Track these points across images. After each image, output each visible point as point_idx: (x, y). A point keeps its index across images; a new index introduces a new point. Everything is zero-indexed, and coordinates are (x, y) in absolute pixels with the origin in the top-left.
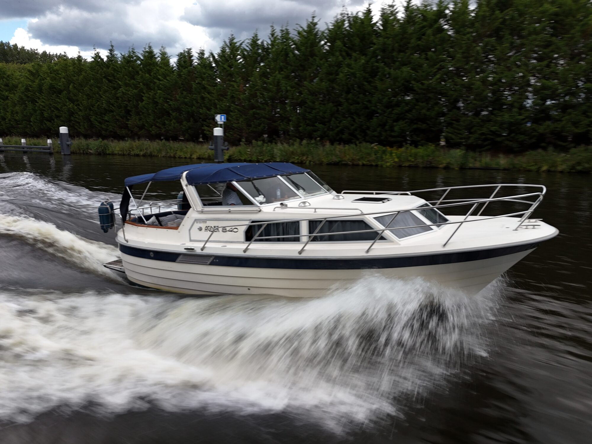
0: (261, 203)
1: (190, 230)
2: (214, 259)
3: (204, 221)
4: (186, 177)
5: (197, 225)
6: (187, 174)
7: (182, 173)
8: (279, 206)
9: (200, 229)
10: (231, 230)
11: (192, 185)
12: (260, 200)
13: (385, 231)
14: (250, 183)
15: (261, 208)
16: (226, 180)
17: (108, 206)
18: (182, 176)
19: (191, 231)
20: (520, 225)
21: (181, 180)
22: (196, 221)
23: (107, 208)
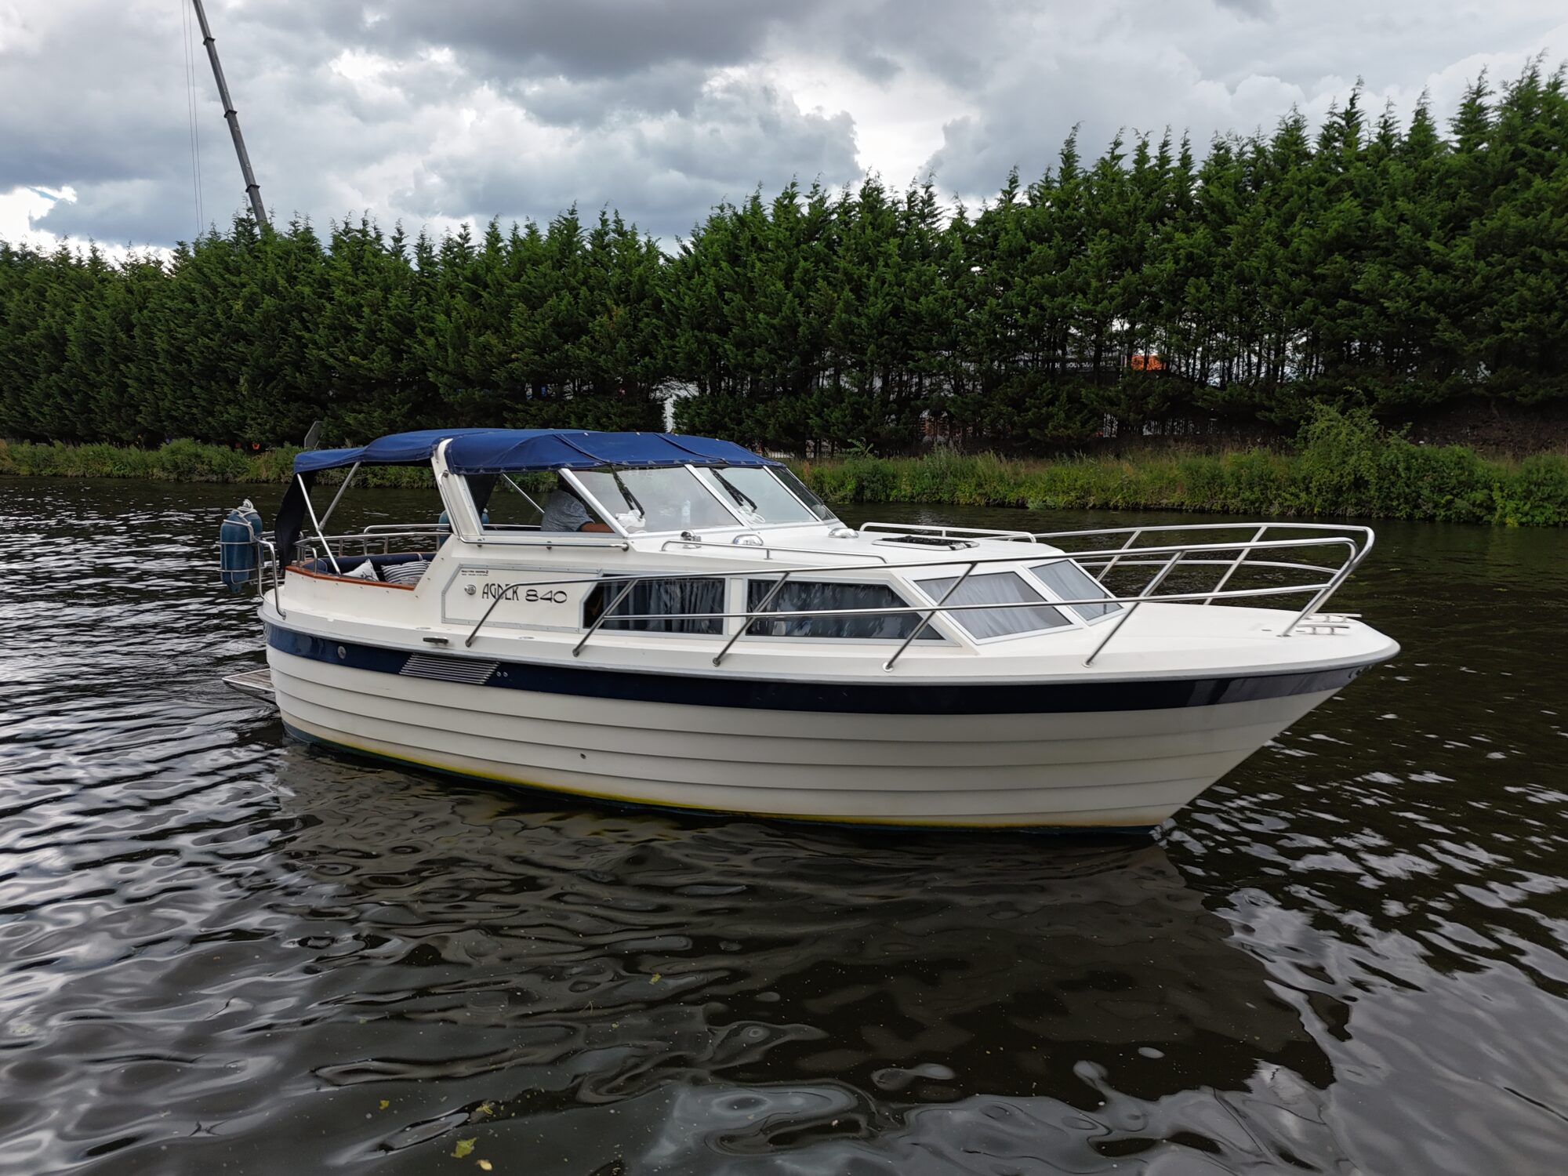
0: (631, 530)
1: (444, 593)
2: (496, 670)
3: (483, 570)
4: (446, 453)
5: (465, 581)
6: (448, 444)
7: (438, 442)
8: (679, 538)
9: (471, 592)
10: (549, 596)
11: (459, 475)
12: (629, 522)
13: (938, 613)
14: (610, 476)
15: (629, 542)
16: (545, 464)
17: (249, 524)
18: (436, 449)
19: (448, 595)
20: (1295, 626)
21: (433, 460)
22: (462, 568)
23: (246, 528)
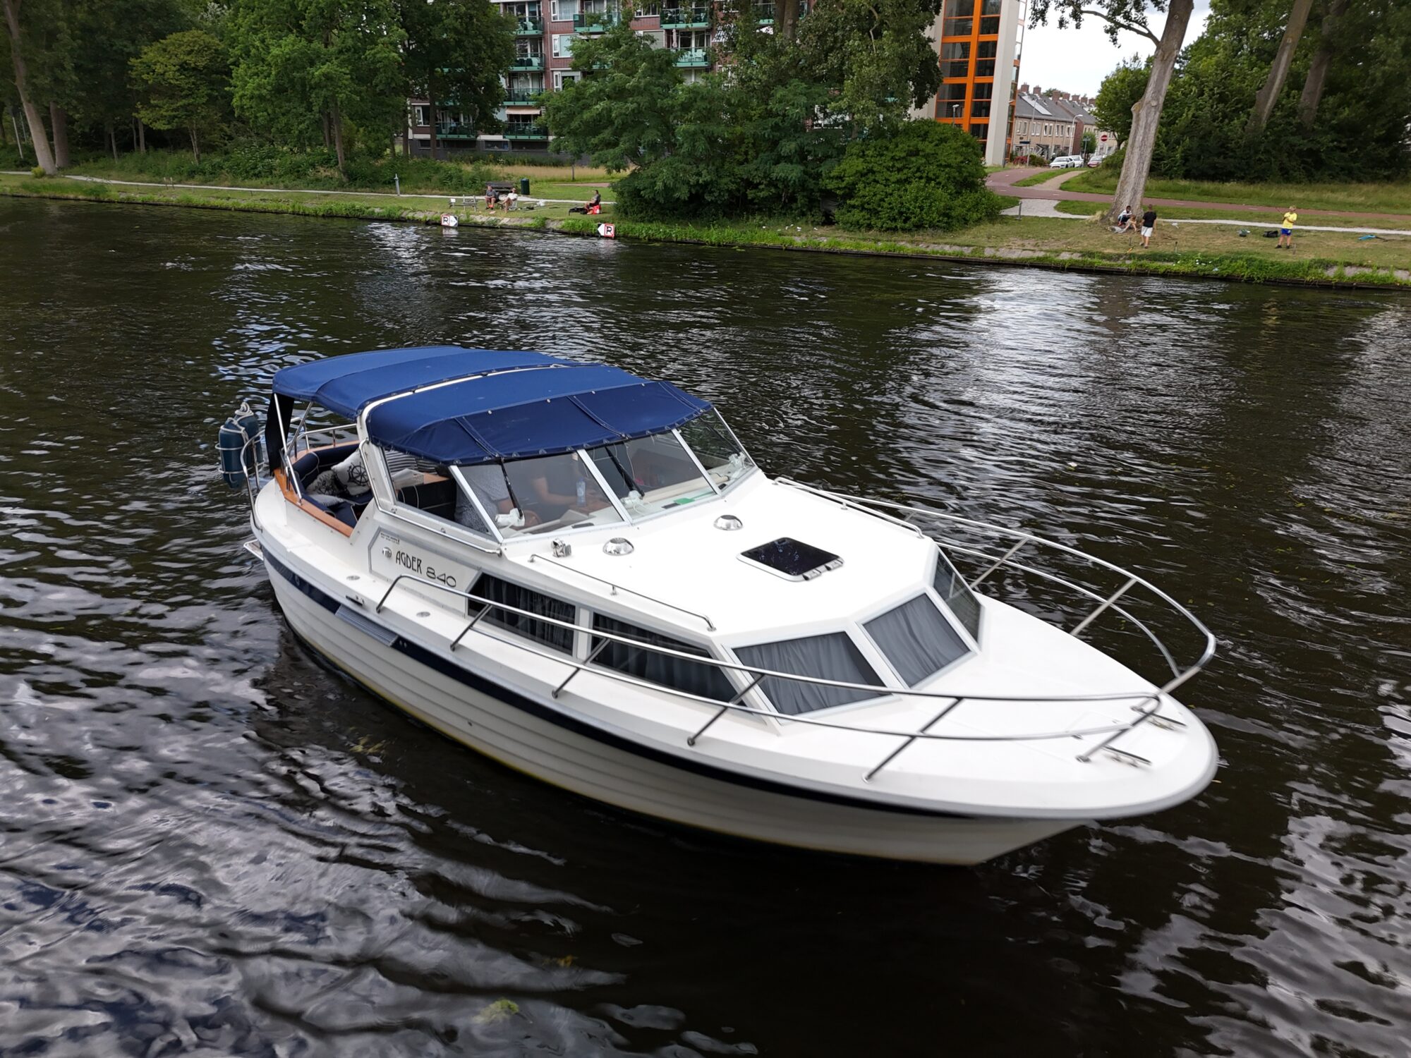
1: (370, 548)
3: (396, 537)
4: (367, 420)
5: (383, 543)
6: (370, 412)
7: (363, 407)
8: (549, 546)
9: (389, 555)
10: (443, 578)
11: (377, 446)
14: (498, 468)
15: (503, 548)
16: (437, 457)
17: (242, 430)
18: (361, 415)
19: (373, 551)
20: (1105, 745)
21: (358, 424)
22: (381, 531)
23: (240, 434)
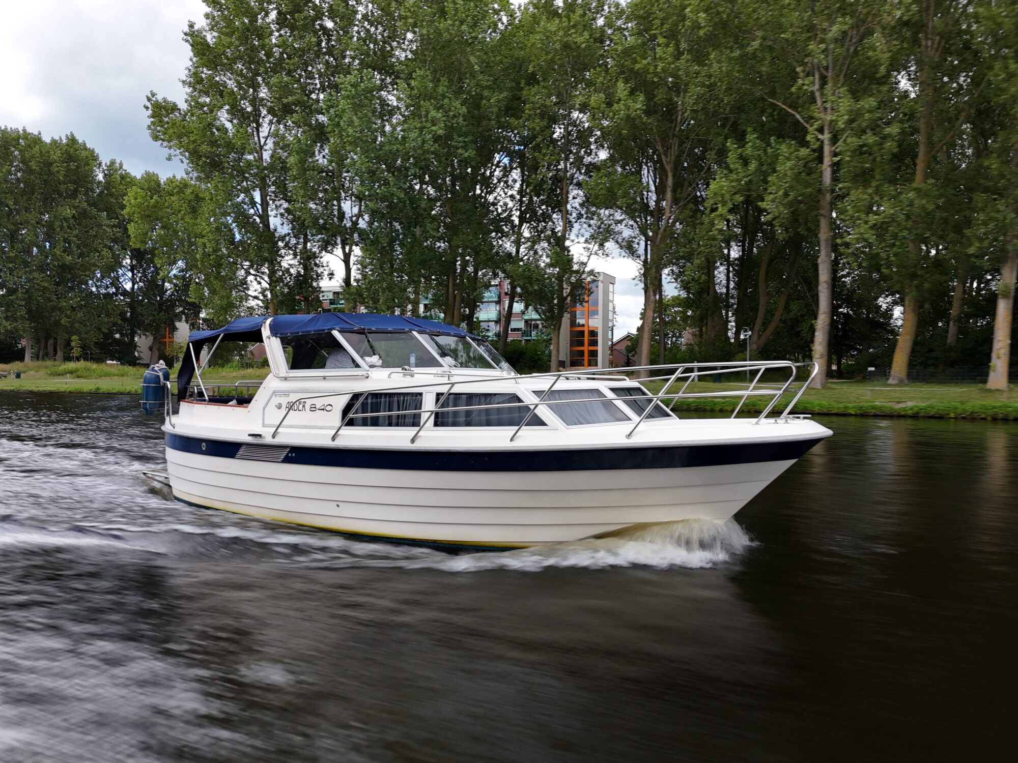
0: (372, 366)
1: (264, 408)
2: (289, 452)
3: (286, 393)
4: (270, 325)
5: (276, 400)
6: (272, 321)
7: (266, 320)
8: (399, 371)
9: (279, 406)
10: (323, 407)
11: (276, 337)
12: (371, 362)
13: (540, 406)
14: (363, 336)
15: (369, 373)
17: (160, 374)
18: (265, 324)
19: (267, 408)
21: (263, 329)
22: (275, 393)
23: (159, 376)
